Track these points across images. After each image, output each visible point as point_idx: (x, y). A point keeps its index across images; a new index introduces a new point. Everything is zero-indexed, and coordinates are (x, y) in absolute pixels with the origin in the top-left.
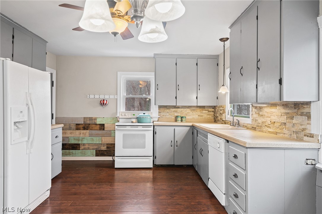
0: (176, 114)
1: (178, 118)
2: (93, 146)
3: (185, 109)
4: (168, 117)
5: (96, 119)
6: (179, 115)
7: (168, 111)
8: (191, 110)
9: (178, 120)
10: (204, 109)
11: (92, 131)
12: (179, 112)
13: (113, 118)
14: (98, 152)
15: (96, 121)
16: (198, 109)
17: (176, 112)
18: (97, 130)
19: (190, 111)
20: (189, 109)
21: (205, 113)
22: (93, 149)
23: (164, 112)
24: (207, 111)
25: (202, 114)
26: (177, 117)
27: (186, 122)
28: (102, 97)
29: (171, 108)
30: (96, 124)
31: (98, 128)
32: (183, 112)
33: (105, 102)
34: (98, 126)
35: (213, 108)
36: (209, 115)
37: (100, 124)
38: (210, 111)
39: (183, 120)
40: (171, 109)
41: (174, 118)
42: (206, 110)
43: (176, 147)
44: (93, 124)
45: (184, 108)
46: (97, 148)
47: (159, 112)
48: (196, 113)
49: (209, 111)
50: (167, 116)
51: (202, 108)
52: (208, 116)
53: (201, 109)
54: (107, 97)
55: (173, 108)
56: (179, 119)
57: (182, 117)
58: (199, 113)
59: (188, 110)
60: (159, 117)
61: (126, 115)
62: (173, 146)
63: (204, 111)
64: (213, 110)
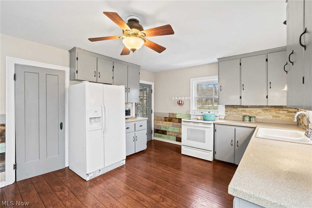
0: (244, 114)
1: (245, 118)
2: (174, 134)
3: (255, 109)
4: (235, 115)
5: (176, 115)
6: (248, 114)
7: (235, 110)
8: (263, 110)
10: (281, 109)
11: (174, 123)
12: (248, 112)
13: (187, 115)
14: (177, 138)
15: (176, 116)
16: (273, 109)
17: (245, 111)
18: (177, 122)
19: (261, 111)
20: (260, 109)
21: (282, 114)
22: (174, 136)
23: (230, 111)
24: (286, 112)
25: (278, 115)
26: (244, 116)
28: (180, 99)
29: (238, 107)
30: (176, 118)
31: (177, 121)
32: (252, 111)
33: (180, 102)
34: (177, 120)
36: (289, 116)
37: (178, 119)
39: (252, 120)
40: (239, 109)
41: (242, 117)
42: (284, 111)
44: (174, 118)
45: (253, 108)
46: (176, 136)
47: (226, 111)
48: (270, 113)
49: (289, 112)
51: (278, 108)
52: (288, 117)
53: (276, 109)
54: (183, 98)
56: (247, 119)
57: (250, 117)
58: (274, 114)
59: (259, 110)
60: (226, 115)
61: (196, 112)
62: (233, 145)
63: (281, 112)
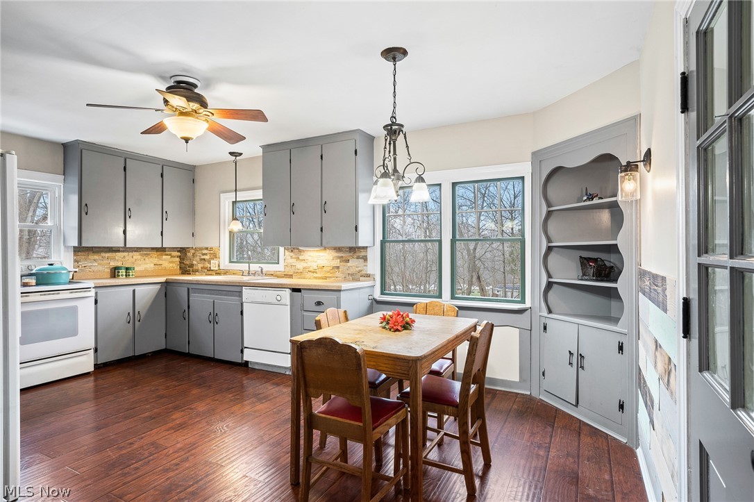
0: (113, 264)
1: (119, 271)
3: (130, 253)
4: (96, 269)
6: (119, 264)
7: (96, 257)
8: (142, 255)
9: (120, 274)
10: (164, 253)
12: (119, 260)
16: (155, 254)
17: (114, 259)
19: (139, 257)
20: (138, 253)
21: (165, 260)
23: (86, 259)
24: (170, 257)
25: (160, 262)
26: (115, 269)
27: (136, 277)
29: (102, 251)
32: (127, 258)
35: (178, 251)
36: (172, 262)
38: (174, 257)
39: (131, 274)
40: (103, 254)
41: (110, 270)
42: (167, 255)
43: (137, 323)
45: (128, 252)
47: (76, 261)
48: (151, 259)
49: (172, 257)
50: (93, 268)
51: (161, 251)
52: (171, 265)
53: (158, 253)
55: (106, 252)
56: (123, 272)
57: (127, 269)
58: (156, 261)
59: (137, 255)
60: (77, 270)
62: (131, 322)
63: (164, 257)
64: (179, 254)
